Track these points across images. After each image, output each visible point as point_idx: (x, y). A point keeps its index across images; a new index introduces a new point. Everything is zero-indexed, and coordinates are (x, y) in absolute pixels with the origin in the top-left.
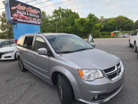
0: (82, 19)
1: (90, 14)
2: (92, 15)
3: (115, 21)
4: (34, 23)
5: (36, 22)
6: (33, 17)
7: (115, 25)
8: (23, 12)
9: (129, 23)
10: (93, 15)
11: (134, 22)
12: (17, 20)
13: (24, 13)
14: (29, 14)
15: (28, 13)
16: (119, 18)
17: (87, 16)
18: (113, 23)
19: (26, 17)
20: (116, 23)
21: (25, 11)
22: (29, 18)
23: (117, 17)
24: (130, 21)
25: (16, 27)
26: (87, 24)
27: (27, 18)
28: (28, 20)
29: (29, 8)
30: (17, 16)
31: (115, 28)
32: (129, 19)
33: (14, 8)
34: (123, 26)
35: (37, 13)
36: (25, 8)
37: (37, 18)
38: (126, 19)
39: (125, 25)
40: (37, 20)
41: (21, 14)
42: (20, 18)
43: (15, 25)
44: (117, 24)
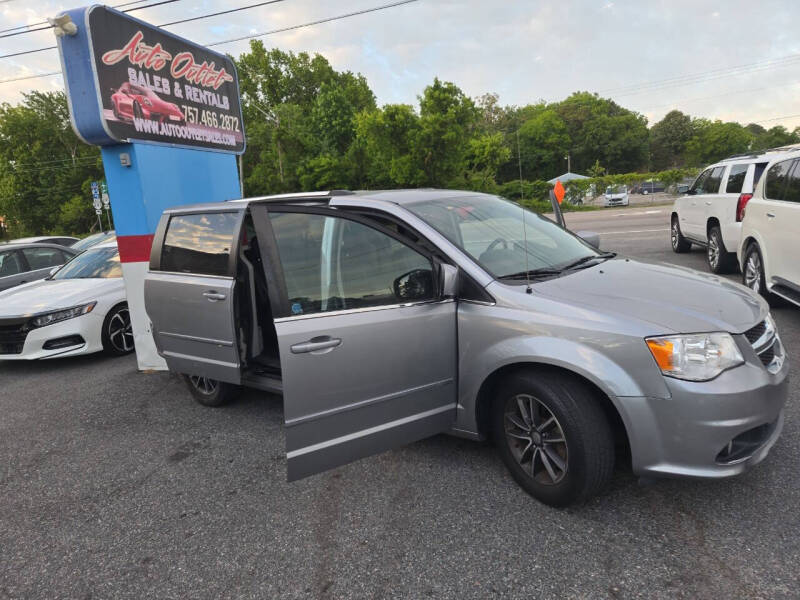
0: (393, 113)
1: (437, 86)
2: (445, 91)
3: (559, 124)
4: (208, 140)
5: (218, 135)
6: (201, 107)
7: (559, 144)
8: (156, 78)
9: (629, 134)
10: (453, 90)
11: (649, 126)
12: (133, 126)
13: (161, 86)
14: (184, 93)
15: (177, 85)
16: (576, 108)
17: (419, 97)
18: (547, 135)
19: (170, 105)
20: (562, 131)
21: (165, 72)
22: (183, 110)
23: (569, 101)
24: (632, 123)
25: (129, 166)
26: (427, 139)
27: (175, 114)
28: (182, 123)
29: (181, 56)
30: (130, 102)
31: (559, 158)
32: (625, 113)
33: (112, 57)
34: (597, 147)
35: (221, 81)
36: (164, 55)
37: (219, 111)
38: (611, 108)
39: (613, 144)
40: (220, 121)
41: (148, 89)
42: (144, 111)
43: (122, 156)
44: (570, 141)
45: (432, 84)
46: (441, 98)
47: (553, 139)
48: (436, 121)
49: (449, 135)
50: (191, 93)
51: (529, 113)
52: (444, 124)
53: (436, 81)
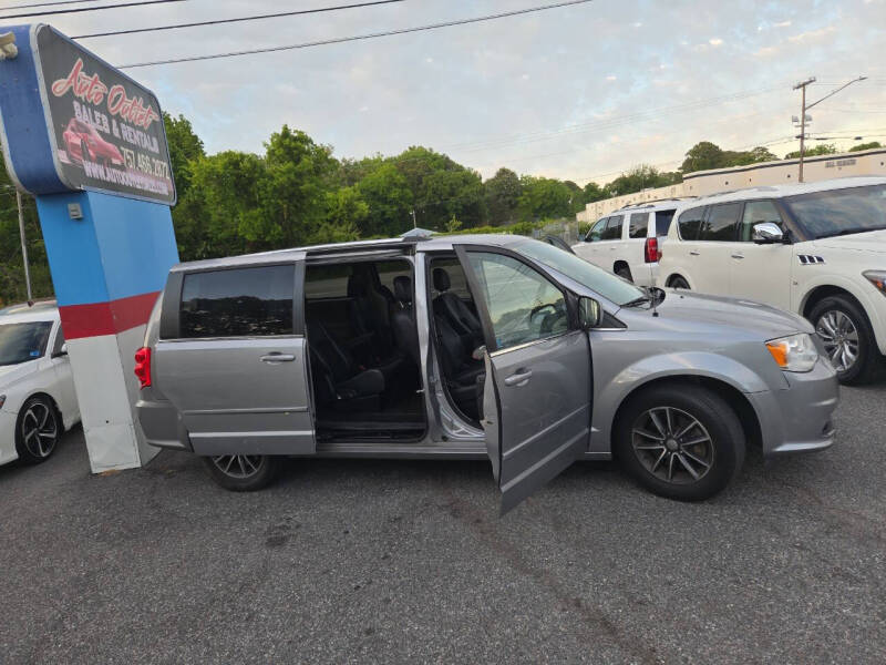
1: (286, 133)
2: (295, 139)
3: (400, 178)
4: (146, 188)
5: (152, 182)
6: (136, 149)
7: (402, 198)
8: (97, 114)
9: (466, 190)
10: (303, 139)
11: (483, 181)
12: (83, 171)
13: (101, 124)
14: (121, 133)
15: (114, 122)
16: (415, 162)
17: (265, 145)
18: (389, 189)
19: (111, 146)
20: (404, 186)
21: (103, 108)
22: (122, 153)
23: (406, 155)
24: (470, 179)
25: (79, 219)
26: (279, 191)
27: (118, 158)
28: (122, 168)
29: (117, 89)
30: (78, 141)
31: (404, 213)
32: (460, 168)
33: (60, 87)
34: (438, 203)
35: (149, 120)
36: (101, 88)
37: (151, 154)
38: (446, 163)
39: (453, 200)
40: (153, 166)
41: (92, 126)
42: (92, 154)
43: (71, 206)
44: (411, 195)
45: (280, 132)
46: (290, 146)
47: (394, 194)
48: (289, 171)
49: (306, 186)
50: (127, 132)
51: (368, 165)
52: (299, 175)
53: (286, 128)
